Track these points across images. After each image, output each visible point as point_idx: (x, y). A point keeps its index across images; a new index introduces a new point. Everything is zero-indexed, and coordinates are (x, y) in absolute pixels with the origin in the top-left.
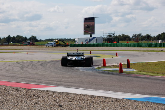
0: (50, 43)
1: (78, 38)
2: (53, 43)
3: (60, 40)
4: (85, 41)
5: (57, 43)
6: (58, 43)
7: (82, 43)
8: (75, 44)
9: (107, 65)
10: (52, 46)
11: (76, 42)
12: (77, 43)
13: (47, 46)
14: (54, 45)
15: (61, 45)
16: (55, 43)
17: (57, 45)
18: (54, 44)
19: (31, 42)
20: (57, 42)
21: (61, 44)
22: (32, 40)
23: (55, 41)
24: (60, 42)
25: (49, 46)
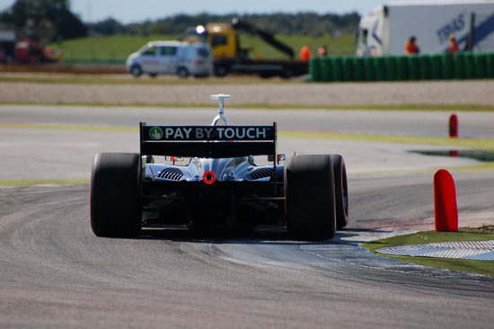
0: (164, 51)
1: (386, 10)
2: (188, 47)
3: (244, 25)
4: (445, 31)
5: (220, 50)
6: (229, 50)
7: (413, 47)
8: (360, 53)
9: (464, 221)
10: (182, 72)
11: (371, 41)
12: (378, 52)
13: (137, 70)
14: (192, 67)
15: (250, 62)
16: (203, 53)
17: (224, 68)
18: (192, 56)
19: (20, 38)
20: (218, 40)
21: (252, 56)
22: (37, 19)
23: (205, 34)
24: (246, 41)
25: (153, 75)
